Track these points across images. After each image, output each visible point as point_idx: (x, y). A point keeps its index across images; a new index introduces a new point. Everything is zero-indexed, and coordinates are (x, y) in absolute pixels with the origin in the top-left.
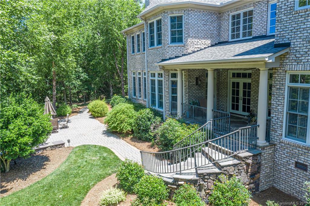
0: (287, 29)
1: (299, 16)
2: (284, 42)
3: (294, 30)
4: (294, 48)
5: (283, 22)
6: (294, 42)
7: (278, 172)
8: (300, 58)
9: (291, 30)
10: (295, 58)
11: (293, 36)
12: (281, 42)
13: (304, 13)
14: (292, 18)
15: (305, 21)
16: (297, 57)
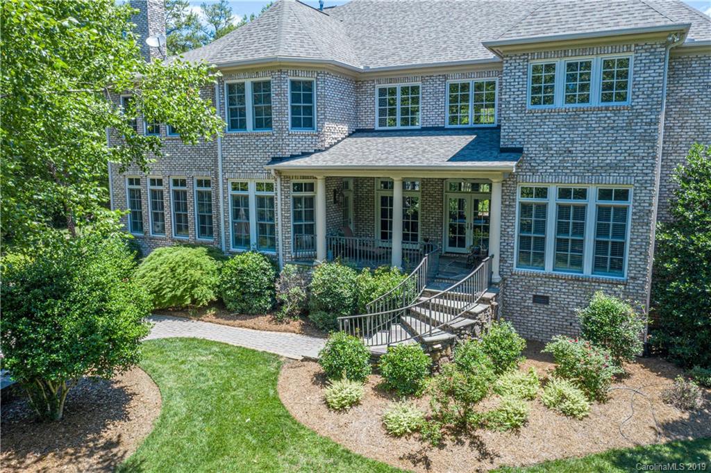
0: (518, 130)
1: (533, 116)
2: (514, 146)
3: (528, 133)
4: (527, 154)
5: (512, 122)
6: (528, 148)
7: (510, 314)
8: (536, 168)
9: (524, 132)
10: (530, 168)
11: (526, 140)
12: (509, 146)
13: (540, 114)
14: (525, 118)
15: (542, 123)
16: (532, 166)
